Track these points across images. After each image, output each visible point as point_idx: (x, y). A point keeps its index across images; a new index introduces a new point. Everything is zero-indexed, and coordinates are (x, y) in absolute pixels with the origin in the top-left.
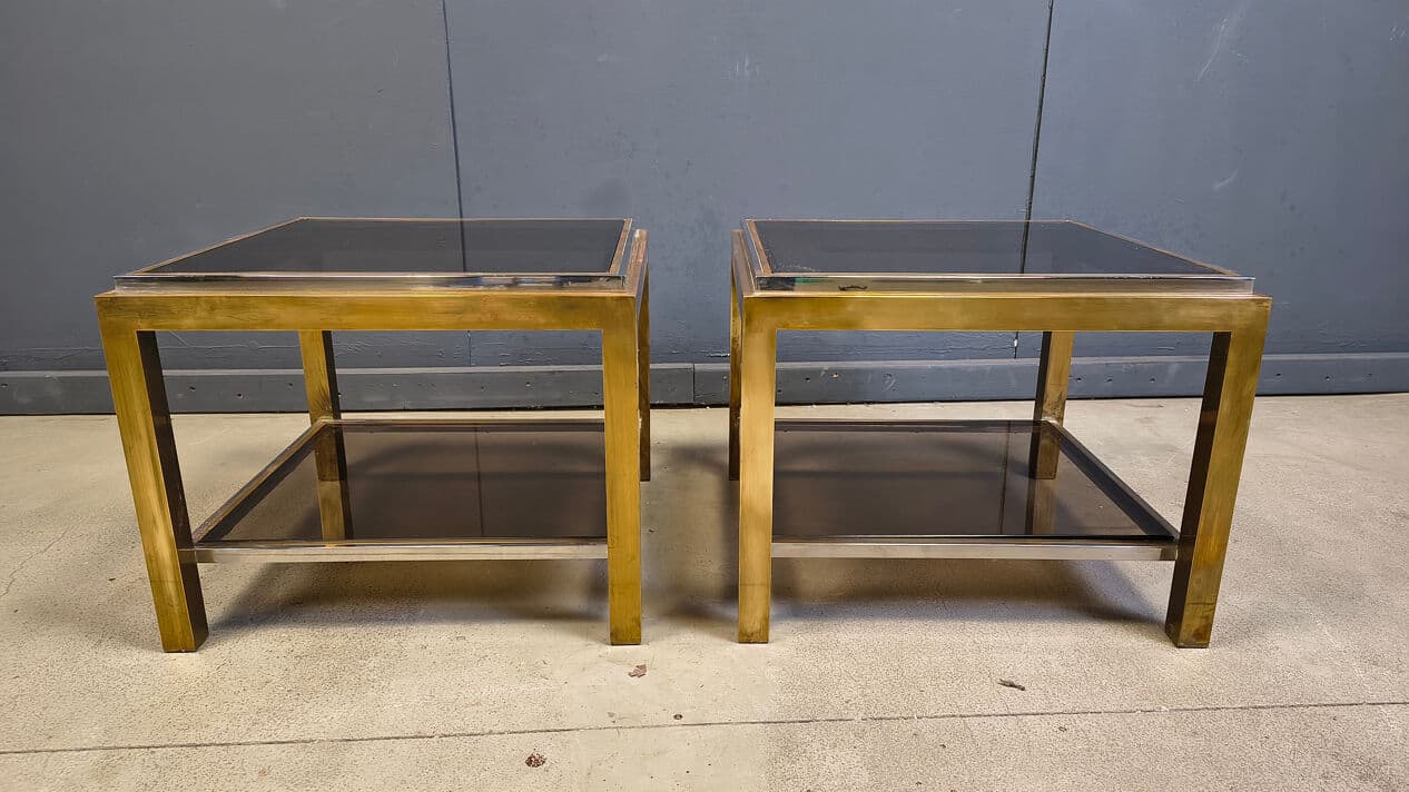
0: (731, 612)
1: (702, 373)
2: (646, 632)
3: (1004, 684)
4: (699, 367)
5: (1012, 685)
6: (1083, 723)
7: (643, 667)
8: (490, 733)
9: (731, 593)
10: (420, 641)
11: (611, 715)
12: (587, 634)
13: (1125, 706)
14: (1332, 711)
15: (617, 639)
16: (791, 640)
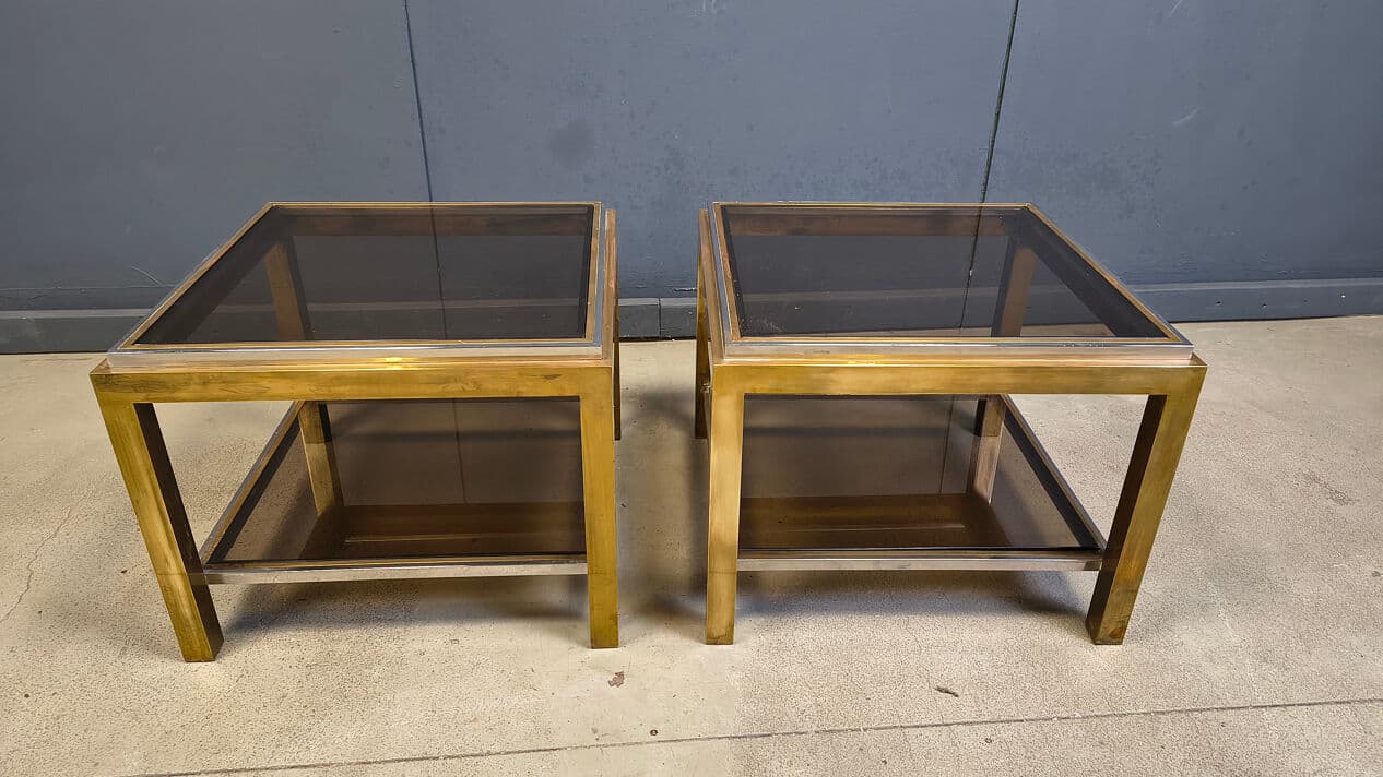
0: (699, 607)
1: (669, 309)
2: (624, 632)
3: (940, 690)
4: (666, 302)
5: (947, 692)
6: (1006, 732)
7: (621, 675)
8: (489, 753)
9: (699, 583)
10: (418, 646)
11: (595, 731)
12: (569, 636)
13: (1045, 714)
14: (1222, 716)
15: (597, 642)
16: (753, 641)
